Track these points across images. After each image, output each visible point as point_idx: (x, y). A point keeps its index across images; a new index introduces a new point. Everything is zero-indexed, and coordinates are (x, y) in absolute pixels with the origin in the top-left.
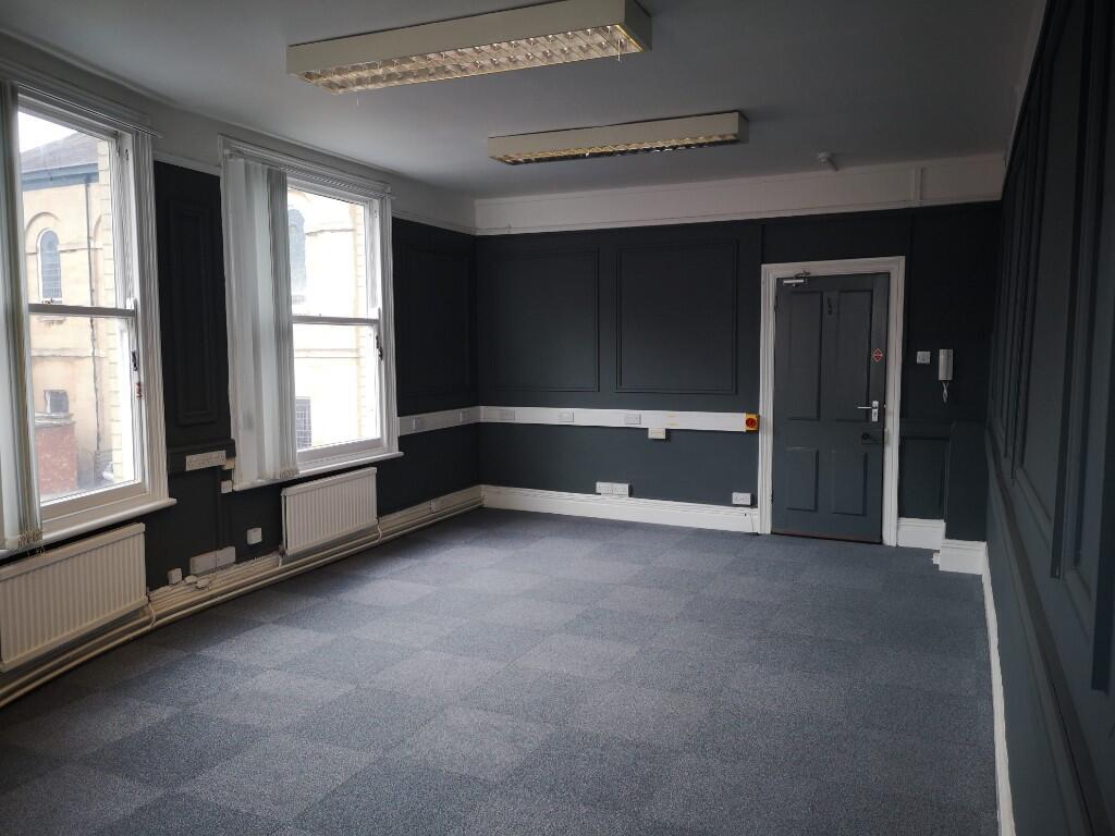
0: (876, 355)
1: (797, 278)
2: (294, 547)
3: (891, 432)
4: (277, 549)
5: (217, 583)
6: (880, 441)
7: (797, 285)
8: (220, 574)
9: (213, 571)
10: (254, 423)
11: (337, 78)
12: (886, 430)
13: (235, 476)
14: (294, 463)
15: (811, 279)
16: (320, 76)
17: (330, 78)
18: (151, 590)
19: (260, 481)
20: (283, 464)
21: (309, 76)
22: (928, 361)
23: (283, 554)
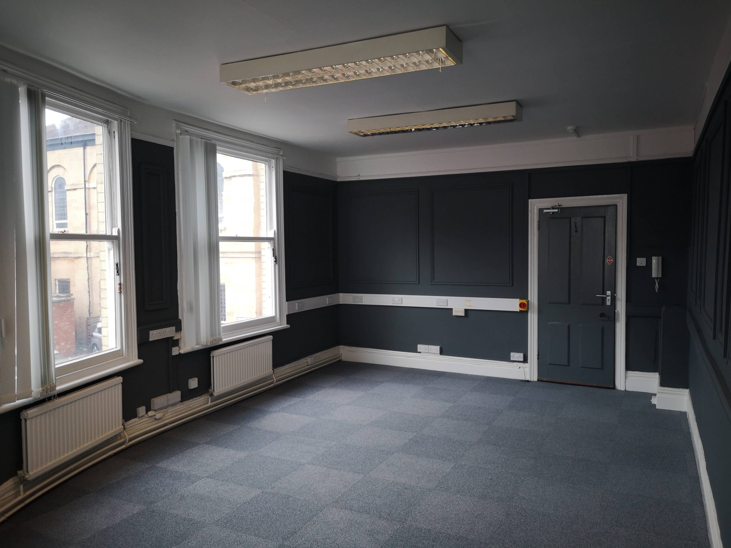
0: (609, 261)
1: (553, 208)
2: (218, 390)
3: (620, 312)
4: (208, 392)
5: (168, 415)
6: (613, 319)
7: (553, 213)
8: (171, 410)
9: (166, 407)
10: (193, 309)
11: (252, 85)
12: (616, 311)
13: (181, 344)
14: (220, 334)
15: (562, 209)
16: (241, 84)
17: (248, 85)
18: (126, 421)
19: (197, 346)
20: (212, 335)
21: (234, 83)
22: (644, 264)
23: (211, 395)
